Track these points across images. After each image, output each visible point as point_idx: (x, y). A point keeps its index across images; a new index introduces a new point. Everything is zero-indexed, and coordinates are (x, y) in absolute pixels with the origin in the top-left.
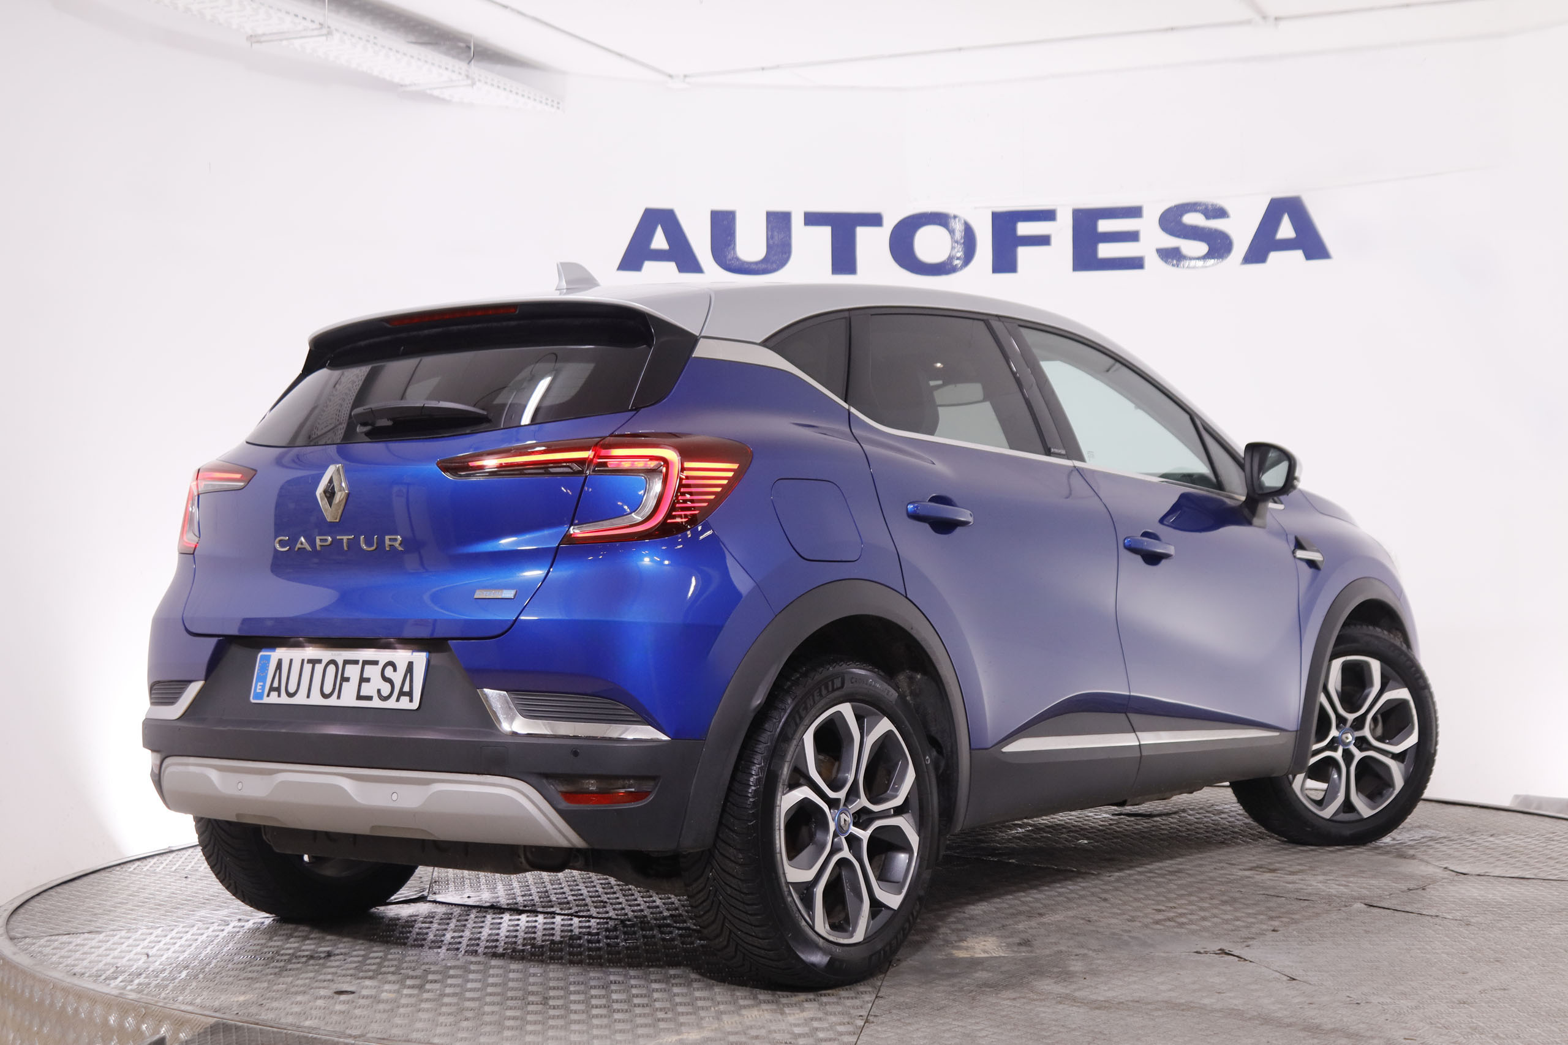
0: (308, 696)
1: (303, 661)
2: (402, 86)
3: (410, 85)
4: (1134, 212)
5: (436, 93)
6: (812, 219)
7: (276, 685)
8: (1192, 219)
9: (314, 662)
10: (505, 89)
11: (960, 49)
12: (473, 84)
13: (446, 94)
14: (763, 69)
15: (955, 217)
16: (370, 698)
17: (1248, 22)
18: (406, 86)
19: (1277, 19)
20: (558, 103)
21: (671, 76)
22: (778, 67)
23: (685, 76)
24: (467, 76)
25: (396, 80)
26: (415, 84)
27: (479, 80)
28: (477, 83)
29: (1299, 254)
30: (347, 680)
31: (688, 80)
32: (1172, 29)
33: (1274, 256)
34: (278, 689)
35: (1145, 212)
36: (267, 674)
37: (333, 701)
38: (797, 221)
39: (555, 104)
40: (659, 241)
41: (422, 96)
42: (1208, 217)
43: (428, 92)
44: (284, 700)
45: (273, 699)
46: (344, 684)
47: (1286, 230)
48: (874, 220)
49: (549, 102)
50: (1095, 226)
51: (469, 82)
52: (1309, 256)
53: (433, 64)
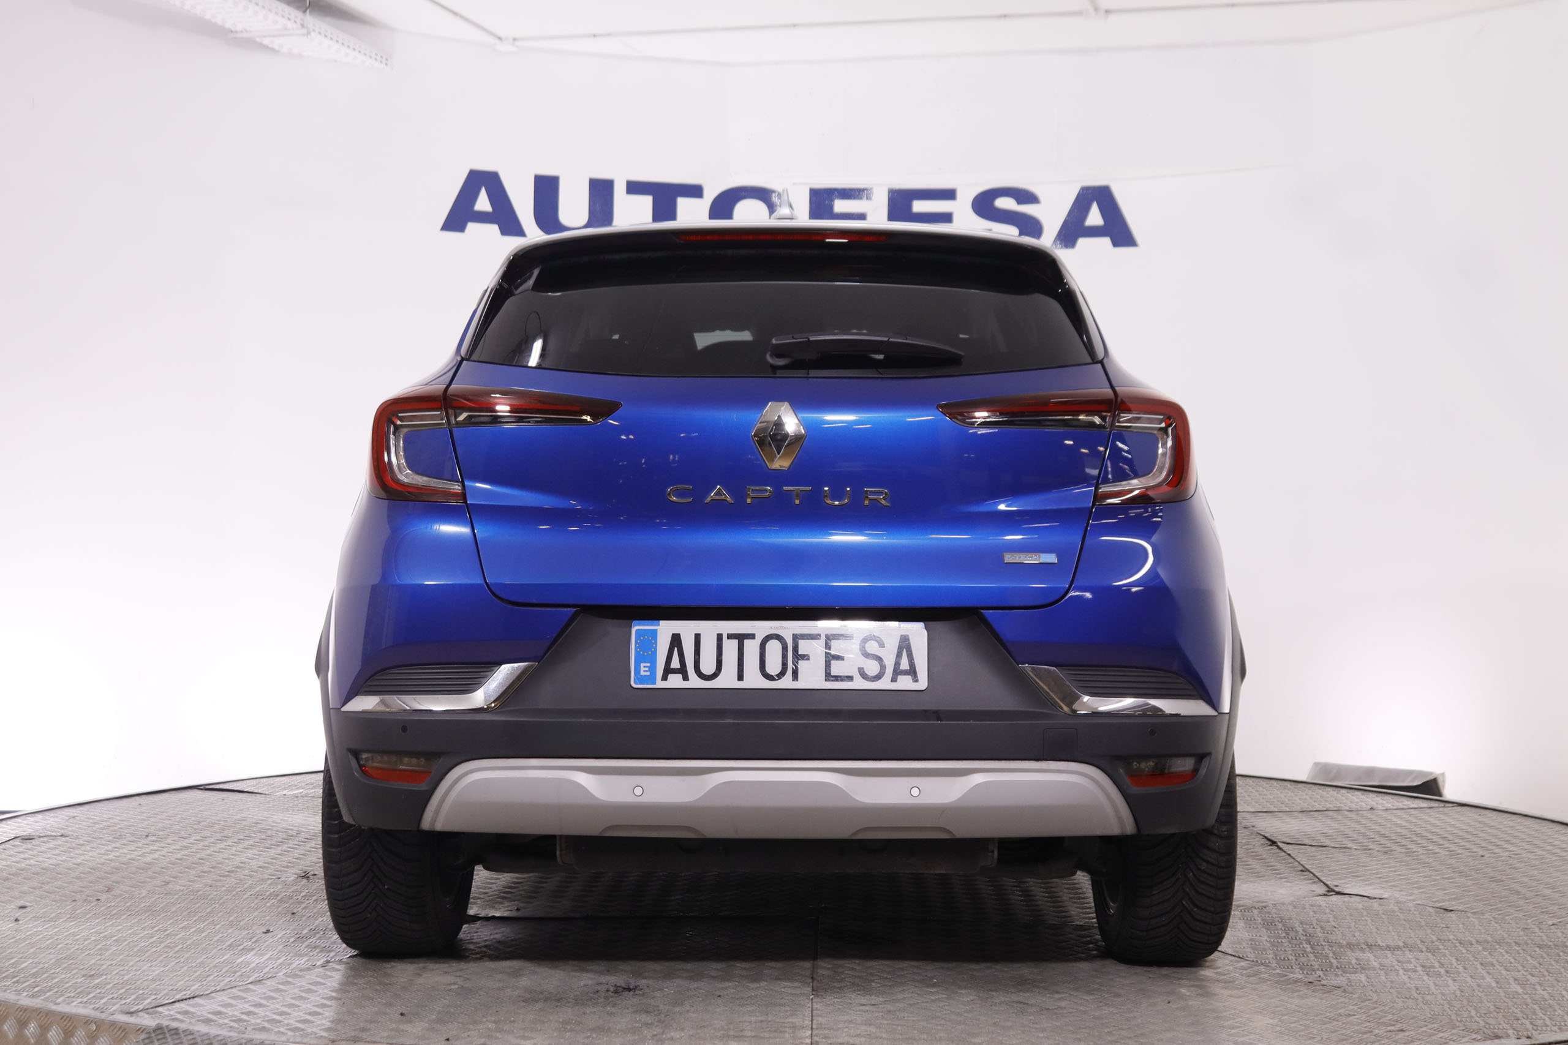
0: (740, 677)
1: (720, 637)
2: (232, 31)
3: (242, 32)
4: (949, 194)
5: (266, 41)
6: (634, 188)
7: (675, 664)
8: (1005, 203)
9: (741, 638)
10: (337, 41)
11: (794, 26)
12: (309, 33)
13: (276, 44)
14: (595, 36)
15: (773, 191)
16: (850, 678)
17: (1079, 13)
18: (236, 32)
19: (1107, 12)
20: (387, 60)
21: (500, 39)
22: (609, 35)
23: (515, 39)
24: (303, 26)
25: (228, 26)
26: (246, 31)
27: (314, 30)
28: (313, 34)
29: (1106, 241)
30: (805, 657)
31: (517, 43)
32: (1005, 16)
33: (1082, 242)
34: (683, 671)
35: (959, 195)
36: (655, 653)
37: (786, 683)
38: (620, 190)
39: (384, 60)
40: (483, 203)
41: (250, 44)
42: (1019, 202)
43: (258, 40)
44: (695, 682)
45: (675, 681)
46: (802, 664)
47: (1094, 217)
48: (695, 191)
49: (379, 58)
50: (910, 207)
51: (304, 31)
52: (1116, 244)
53: (270, 10)
